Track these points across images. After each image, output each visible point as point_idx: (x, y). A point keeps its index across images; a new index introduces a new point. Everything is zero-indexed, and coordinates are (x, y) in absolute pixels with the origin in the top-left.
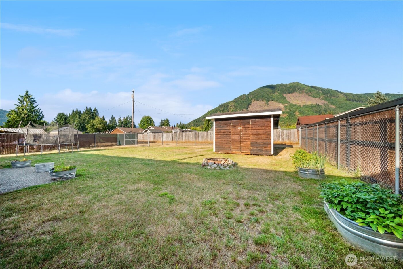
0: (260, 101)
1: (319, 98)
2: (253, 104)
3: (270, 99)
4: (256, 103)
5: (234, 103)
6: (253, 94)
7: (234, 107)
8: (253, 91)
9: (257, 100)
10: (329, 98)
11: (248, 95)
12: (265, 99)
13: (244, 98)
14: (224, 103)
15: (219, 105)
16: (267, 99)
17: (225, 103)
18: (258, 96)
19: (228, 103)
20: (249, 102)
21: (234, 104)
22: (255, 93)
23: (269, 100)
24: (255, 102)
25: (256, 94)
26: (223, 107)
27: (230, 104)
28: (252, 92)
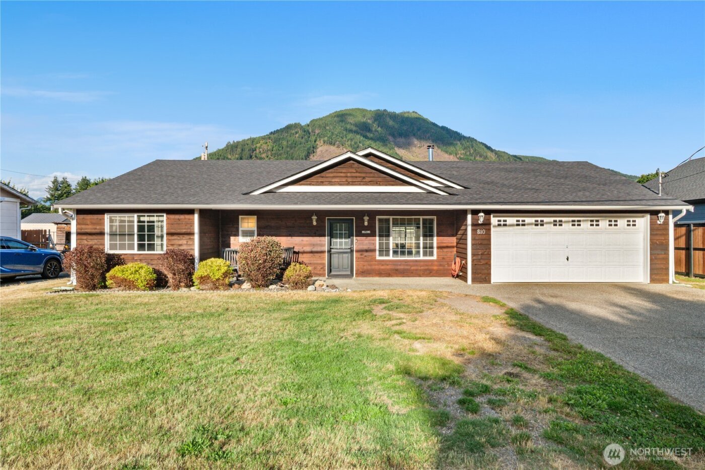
0: (338, 147)
1: (456, 154)
2: (322, 151)
3: (361, 145)
4: (327, 150)
5: (270, 144)
6: (320, 126)
7: (269, 153)
8: (320, 119)
9: (331, 144)
10: (472, 158)
11: (308, 125)
12: (349, 142)
13: (296, 133)
14: (241, 140)
15: (227, 146)
16: (353, 143)
17: (244, 141)
18: (333, 133)
19: (253, 140)
20: (309, 145)
21: (270, 147)
22: (326, 125)
23: (358, 147)
24: (326, 147)
25: (328, 128)
26: (239, 150)
27: (258, 145)
28: (316, 120)
